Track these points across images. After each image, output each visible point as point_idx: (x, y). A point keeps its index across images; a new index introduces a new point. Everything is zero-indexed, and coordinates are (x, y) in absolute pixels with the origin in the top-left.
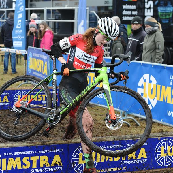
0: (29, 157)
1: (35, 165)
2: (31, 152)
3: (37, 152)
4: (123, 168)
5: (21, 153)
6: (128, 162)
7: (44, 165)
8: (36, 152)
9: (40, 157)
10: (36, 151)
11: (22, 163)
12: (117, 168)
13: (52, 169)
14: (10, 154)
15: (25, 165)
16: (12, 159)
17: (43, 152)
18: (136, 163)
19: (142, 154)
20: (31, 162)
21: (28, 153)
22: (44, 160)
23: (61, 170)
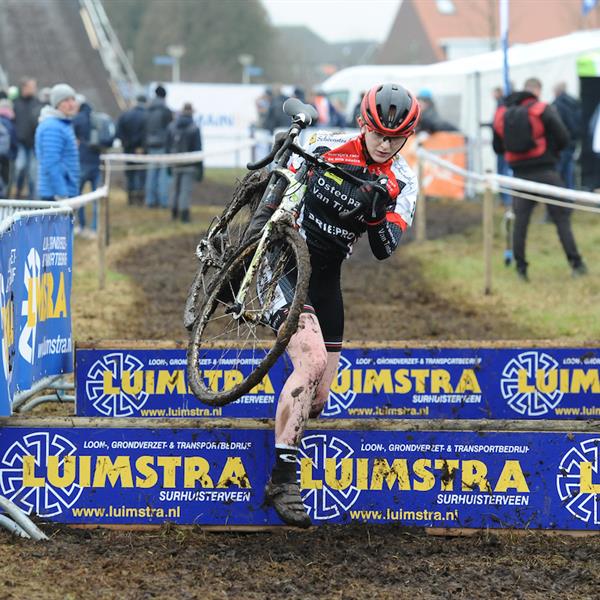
0: (152, 458)
1: (170, 481)
2: (158, 445)
3: (176, 445)
4: (448, 514)
5: (131, 445)
6: (464, 499)
7: (198, 483)
8: (172, 446)
9: (186, 459)
10: (172, 443)
11: (135, 473)
12: (426, 512)
13: (219, 496)
14: (102, 444)
15: (143, 477)
16: (108, 458)
17: (194, 446)
18: (490, 503)
19: (512, 479)
20: (160, 471)
21: (150, 445)
22: (197, 468)
23: (248, 499)
